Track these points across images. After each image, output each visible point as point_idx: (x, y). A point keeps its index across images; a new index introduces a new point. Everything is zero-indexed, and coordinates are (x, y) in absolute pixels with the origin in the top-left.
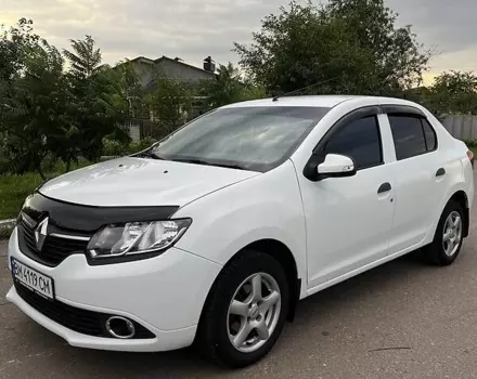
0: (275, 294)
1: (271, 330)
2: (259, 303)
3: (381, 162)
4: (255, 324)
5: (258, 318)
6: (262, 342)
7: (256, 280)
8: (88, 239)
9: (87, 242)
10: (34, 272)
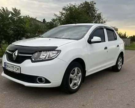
0: (80, 74)
1: (79, 84)
2: (77, 76)
3: (105, 41)
4: (75, 81)
5: (76, 80)
6: (77, 87)
7: (76, 69)
8: (31, 55)
9: (31, 56)
10: (13, 66)
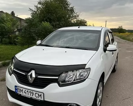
8: (57, 78)
10: (31, 91)
